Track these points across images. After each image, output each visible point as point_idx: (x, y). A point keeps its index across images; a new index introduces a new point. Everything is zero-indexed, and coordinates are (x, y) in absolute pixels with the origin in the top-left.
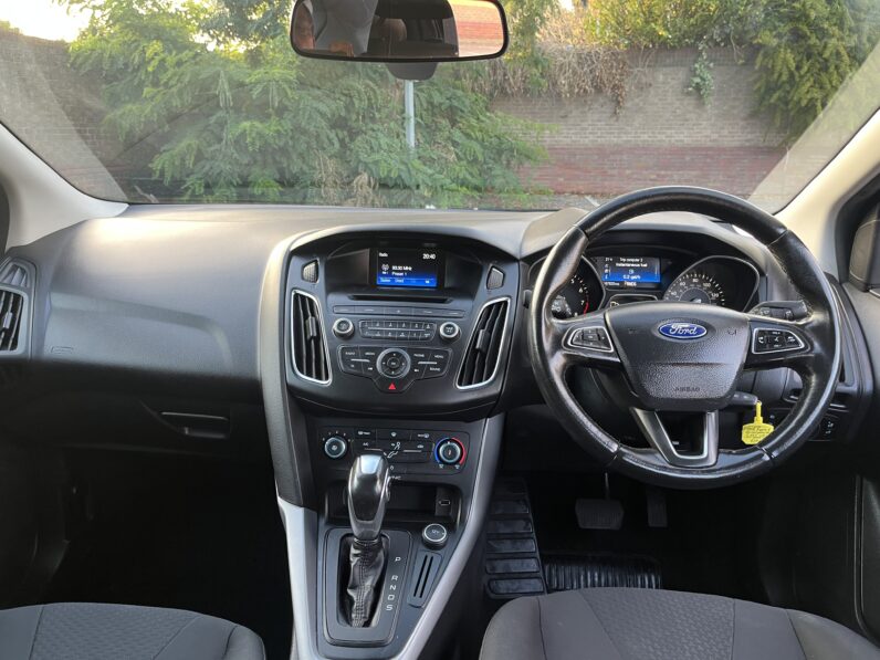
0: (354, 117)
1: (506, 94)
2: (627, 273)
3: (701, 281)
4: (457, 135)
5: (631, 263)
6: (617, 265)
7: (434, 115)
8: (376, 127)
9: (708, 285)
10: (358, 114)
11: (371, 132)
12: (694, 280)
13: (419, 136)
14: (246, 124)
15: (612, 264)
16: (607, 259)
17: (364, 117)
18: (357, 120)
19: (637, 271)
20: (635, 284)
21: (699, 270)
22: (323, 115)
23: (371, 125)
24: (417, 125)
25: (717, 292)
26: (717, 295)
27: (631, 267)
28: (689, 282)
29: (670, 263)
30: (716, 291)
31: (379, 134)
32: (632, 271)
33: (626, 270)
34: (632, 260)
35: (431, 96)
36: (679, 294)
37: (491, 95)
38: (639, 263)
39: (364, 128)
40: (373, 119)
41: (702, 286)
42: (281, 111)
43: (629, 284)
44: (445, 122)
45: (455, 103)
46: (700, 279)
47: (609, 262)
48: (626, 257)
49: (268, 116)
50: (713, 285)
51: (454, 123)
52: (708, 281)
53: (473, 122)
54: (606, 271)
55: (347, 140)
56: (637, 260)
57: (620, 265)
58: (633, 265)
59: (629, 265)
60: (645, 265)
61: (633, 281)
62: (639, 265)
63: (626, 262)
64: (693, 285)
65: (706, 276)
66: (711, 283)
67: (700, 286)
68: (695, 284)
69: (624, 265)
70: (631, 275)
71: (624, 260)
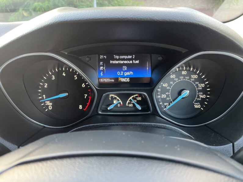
2: (121, 70)
3: (190, 73)
5: (124, 59)
6: (111, 62)
9: (196, 77)
12: (184, 73)
15: (106, 63)
16: (101, 57)
18: (76, 2)
19: (130, 67)
20: (128, 80)
21: (188, 65)
25: (204, 82)
26: (203, 85)
27: (124, 64)
28: (178, 74)
29: (160, 58)
30: (202, 81)
32: (125, 68)
33: (119, 67)
34: (126, 57)
36: (169, 85)
38: (132, 59)
40: (82, 2)
41: (190, 78)
43: (123, 80)
46: (188, 71)
47: (103, 60)
48: (119, 54)
50: (200, 77)
52: (195, 73)
54: (101, 68)
56: (130, 57)
57: (114, 62)
58: (126, 62)
59: (122, 62)
60: (137, 62)
61: (127, 77)
62: (131, 62)
63: (119, 59)
64: (182, 77)
65: (194, 68)
66: (198, 74)
67: (188, 78)
68: (184, 76)
69: (117, 62)
70: (124, 72)
71: (117, 57)
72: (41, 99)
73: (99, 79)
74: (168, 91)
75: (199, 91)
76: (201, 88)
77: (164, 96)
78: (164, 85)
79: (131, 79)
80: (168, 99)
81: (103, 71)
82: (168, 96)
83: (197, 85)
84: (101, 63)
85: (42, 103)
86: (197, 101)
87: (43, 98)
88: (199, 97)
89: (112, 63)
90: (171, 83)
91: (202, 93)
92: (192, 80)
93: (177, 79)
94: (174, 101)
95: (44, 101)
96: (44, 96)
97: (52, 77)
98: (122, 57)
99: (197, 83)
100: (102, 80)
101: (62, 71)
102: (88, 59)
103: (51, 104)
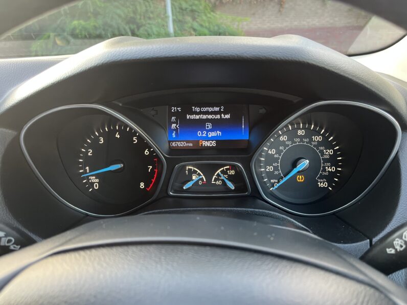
0: (138, 17)
1: (223, 3)
2: (203, 128)
4: (196, 25)
5: (207, 113)
6: (188, 117)
7: (183, 15)
8: (151, 22)
9: (319, 138)
10: (140, 15)
11: (148, 25)
12: (300, 132)
13: (176, 27)
14: (75, 22)
15: (181, 117)
16: (173, 109)
17: (144, 17)
18: (140, 19)
19: (217, 124)
20: (214, 144)
21: (307, 119)
22: (120, 16)
23: (149, 21)
24: (174, 21)
25: (332, 147)
26: (331, 152)
27: (208, 120)
28: (292, 135)
29: (262, 111)
30: (329, 146)
31: (153, 27)
32: (209, 126)
33: (201, 124)
34: (210, 109)
35: (180, 4)
36: (279, 152)
37: (215, 4)
38: (219, 113)
39: (144, 23)
40: (150, 18)
41: (311, 140)
42: (96, 14)
43: (206, 144)
44: (189, 19)
45: (194, 8)
46: (307, 129)
47: (176, 114)
48: (200, 105)
49: (89, 18)
50: (325, 138)
51: (194, 19)
52: (318, 134)
53: (204, 18)
54: (174, 126)
55: (136, 30)
56: (217, 109)
57: (193, 117)
58: (210, 117)
59: (205, 117)
60: (228, 116)
61: (212, 139)
62: (218, 117)
63: (200, 113)
64: (298, 140)
65: (316, 126)
66: (323, 135)
67: (307, 140)
68: (301, 137)
69: (197, 117)
70: (208, 131)
71: (198, 109)
72: (82, 173)
73: (169, 142)
74: (276, 160)
75: (326, 161)
76: (328, 157)
77: (270, 168)
78: (270, 152)
79: (218, 142)
80: (276, 173)
81: (176, 130)
82: (276, 168)
83: (322, 152)
84: (173, 118)
85: (84, 178)
86: (322, 177)
87: (85, 172)
88: (324, 170)
89: (190, 119)
90: (281, 148)
91: (329, 164)
92: (313, 143)
93: (289, 143)
94: (285, 176)
95: (88, 176)
96: (87, 168)
97: (99, 140)
98: (205, 109)
99: (321, 148)
100: (174, 144)
101: (115, 131)
102: (153, 113)
103: (97, 180)
